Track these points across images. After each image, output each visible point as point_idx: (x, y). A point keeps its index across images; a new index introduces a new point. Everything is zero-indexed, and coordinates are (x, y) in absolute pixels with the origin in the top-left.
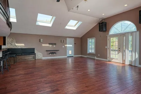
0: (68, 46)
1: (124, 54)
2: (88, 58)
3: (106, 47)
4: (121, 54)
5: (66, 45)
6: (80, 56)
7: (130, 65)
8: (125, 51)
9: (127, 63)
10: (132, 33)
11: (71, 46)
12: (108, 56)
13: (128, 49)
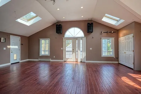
0: (12, 48)
1: (77, 54)
2: (40, 61)
3: (62, 49)
4: (74, 54)
5: (8, 47)
6: (28, 60)
7: (81, 62)
8: (78, 51)
9: (79, 61)
10: (82, 38)
11: (17, 47)
12: (64, 57)
13: (80, 50)
